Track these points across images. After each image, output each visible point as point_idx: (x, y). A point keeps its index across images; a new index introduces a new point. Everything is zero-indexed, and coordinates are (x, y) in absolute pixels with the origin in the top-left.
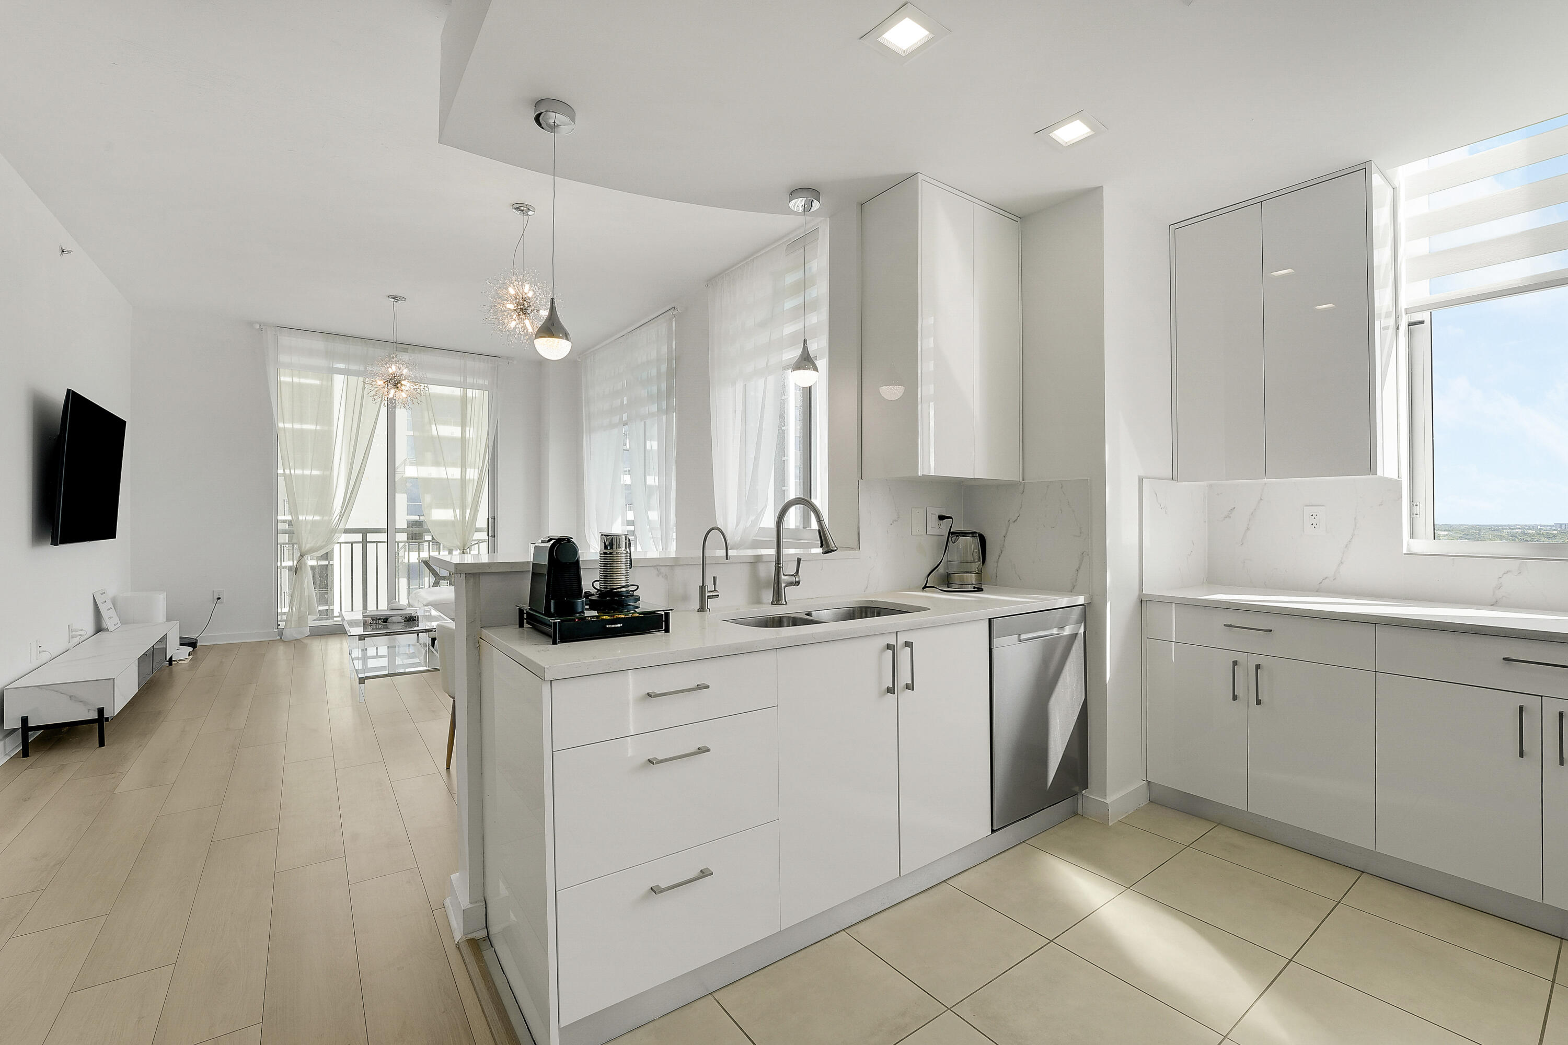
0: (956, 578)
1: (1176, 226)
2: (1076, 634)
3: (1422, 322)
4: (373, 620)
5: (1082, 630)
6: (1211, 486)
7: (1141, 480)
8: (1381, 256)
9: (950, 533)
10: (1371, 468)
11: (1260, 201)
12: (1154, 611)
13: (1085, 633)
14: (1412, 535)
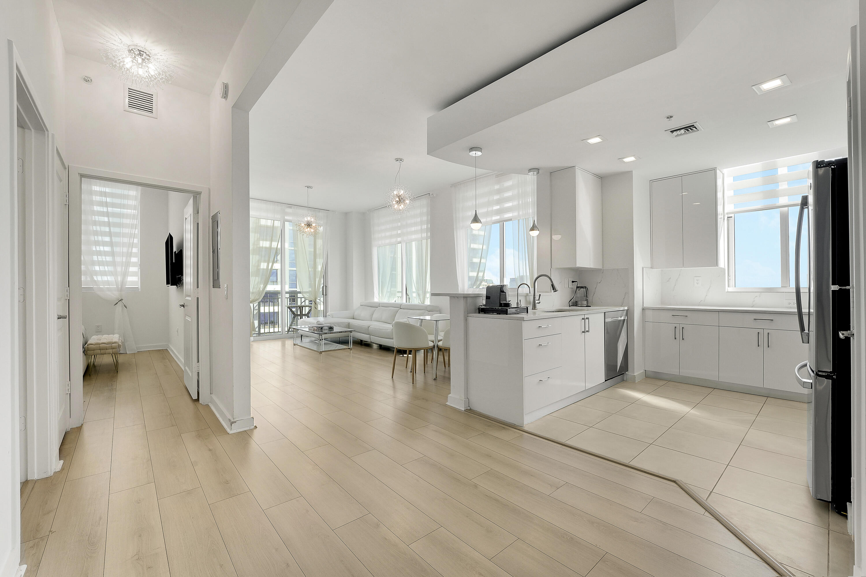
0: (579, 303)
1: (652, 181)
2: (625, 319)
3: (732, 217)
4: (317, 328)
5: (626, 318)
6: (662, 270)
7: (643, 268)
8: (720, 195)
9: (577, 287)
10: (717, 264)
11: (682, 176)
12: (647, 312)
13: (627, 319)
14: (728, 286)
